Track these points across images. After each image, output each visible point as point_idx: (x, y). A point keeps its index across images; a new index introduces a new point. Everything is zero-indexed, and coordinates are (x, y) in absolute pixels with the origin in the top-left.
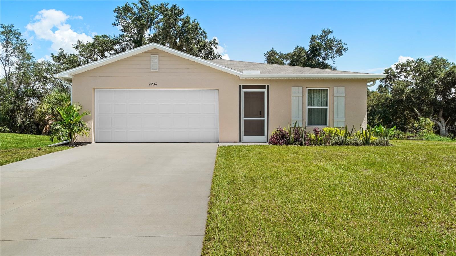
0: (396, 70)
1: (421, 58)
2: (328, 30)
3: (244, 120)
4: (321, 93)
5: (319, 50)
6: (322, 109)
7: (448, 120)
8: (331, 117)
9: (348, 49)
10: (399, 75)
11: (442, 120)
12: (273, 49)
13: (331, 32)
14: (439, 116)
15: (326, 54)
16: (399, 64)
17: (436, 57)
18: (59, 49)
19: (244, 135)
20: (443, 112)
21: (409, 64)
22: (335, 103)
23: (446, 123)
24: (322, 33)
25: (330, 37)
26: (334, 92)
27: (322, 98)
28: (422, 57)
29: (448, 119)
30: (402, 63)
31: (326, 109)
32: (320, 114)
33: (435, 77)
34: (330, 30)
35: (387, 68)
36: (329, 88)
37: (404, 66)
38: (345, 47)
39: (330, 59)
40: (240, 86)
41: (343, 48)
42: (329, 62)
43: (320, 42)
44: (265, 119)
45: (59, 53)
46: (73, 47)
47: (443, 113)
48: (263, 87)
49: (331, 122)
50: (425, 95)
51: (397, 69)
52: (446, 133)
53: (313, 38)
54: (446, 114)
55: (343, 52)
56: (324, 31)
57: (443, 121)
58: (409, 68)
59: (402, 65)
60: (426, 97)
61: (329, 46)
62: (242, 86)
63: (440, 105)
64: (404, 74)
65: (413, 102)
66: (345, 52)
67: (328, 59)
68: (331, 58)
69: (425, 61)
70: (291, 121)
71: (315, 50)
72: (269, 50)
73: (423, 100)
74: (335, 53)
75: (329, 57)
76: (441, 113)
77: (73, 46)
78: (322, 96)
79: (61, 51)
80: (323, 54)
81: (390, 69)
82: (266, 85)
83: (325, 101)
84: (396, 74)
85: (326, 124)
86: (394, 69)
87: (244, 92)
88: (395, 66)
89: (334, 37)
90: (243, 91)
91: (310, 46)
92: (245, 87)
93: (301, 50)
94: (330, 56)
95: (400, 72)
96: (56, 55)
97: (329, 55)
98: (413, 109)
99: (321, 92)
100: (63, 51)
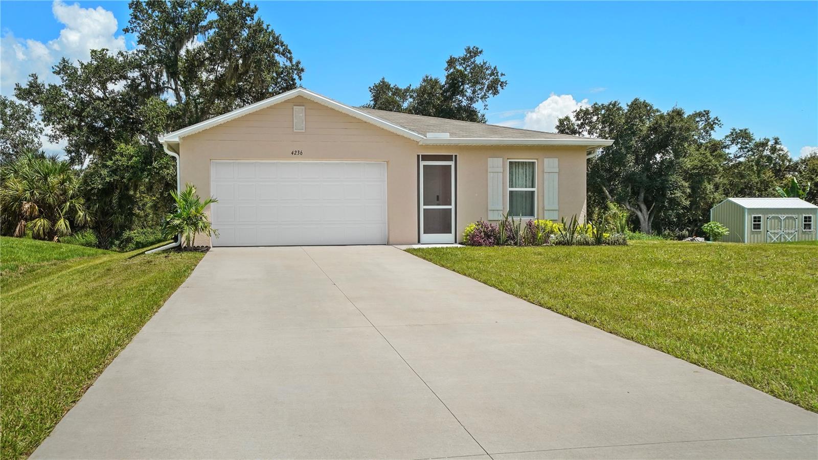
0: (576, 120)
1: (615, 102)
2: (474, 49)
3: (424, 209)
4: (525, 168)
5: (462, 84)
6: (526, 191)
7: (652, 208)
8: (541, 204)
9: (506, 84)
10: (580, 130)
11: (643, 207)
12: (383, 79)
13: (481, 52)
14: (639, 202)
15: (474, 92)
16: (581, 110)
17: (636, 100)
18: (30, 76)
19: (424, 233)
20: (645, 194)
21: (596, 110)
22: (546, 183)
23: (649, 212)
24: (465, 54)
25: (479, 60)
26: (545, 167)
27: (526, 175)
28: (616, 100)
29: (652, 205)
30: (584, 109)
31: (533, 192)
32: (524, 199)
33: (634, 134)
34: (477, 49)
35: (562, 117)
36: (537, 159)
37: (588, 114)
38: (502, 79)
39: (480, 100)
40: (418, 156)
41: (499, 81)
42: (478, 106)
43: (463, 69)
44: (452, 207)
45: (29, 82)
46: (54, 70)
47: (645, 196)
48: (448, 158)
49: (541, 211)
50: (619, 165)
51: (578, 119)
52: (649, 230)
53: (451, 62)
54: (650, 198)
55: (499, 88)
56: (468, 50)
57: (645, 210)
58: (595, 118)
59: (586, 112)
60: (620, 169)
61: (476, 78)
62: (420, 156)
63: (641, 183)
64: (588, 128)
65: (601, 177)
66: (502, 88)
67: (477, 101)
68: (481, 98)
69: (620, 107)
70: (487, 211)
71: (455, 84)
72: (377, 82)
73: (616, 173)
74: (486, 91)
75: (478, 97)
76: (642, 195)
77: (53, 68)
78: (526, 171)
79: (33, 78)
80: (469, 93)
81: (567, 118)
82: (454, 154)
83: (531, 179)
84: (576, 127)
85: (533, 215)
86: (573, 119)
87: (424, 166)
88: (575, 114)
89: (485, 61)
90: (422, 163)
91: (447, 77)
92: (425, 158)
93: (433, 83)
94: (480, 96)
95: (582, 124)
96: (25, 86)
97: (479, 94)
98: (602, 189)
99: (525, 166)
100: (37, 78)
